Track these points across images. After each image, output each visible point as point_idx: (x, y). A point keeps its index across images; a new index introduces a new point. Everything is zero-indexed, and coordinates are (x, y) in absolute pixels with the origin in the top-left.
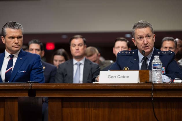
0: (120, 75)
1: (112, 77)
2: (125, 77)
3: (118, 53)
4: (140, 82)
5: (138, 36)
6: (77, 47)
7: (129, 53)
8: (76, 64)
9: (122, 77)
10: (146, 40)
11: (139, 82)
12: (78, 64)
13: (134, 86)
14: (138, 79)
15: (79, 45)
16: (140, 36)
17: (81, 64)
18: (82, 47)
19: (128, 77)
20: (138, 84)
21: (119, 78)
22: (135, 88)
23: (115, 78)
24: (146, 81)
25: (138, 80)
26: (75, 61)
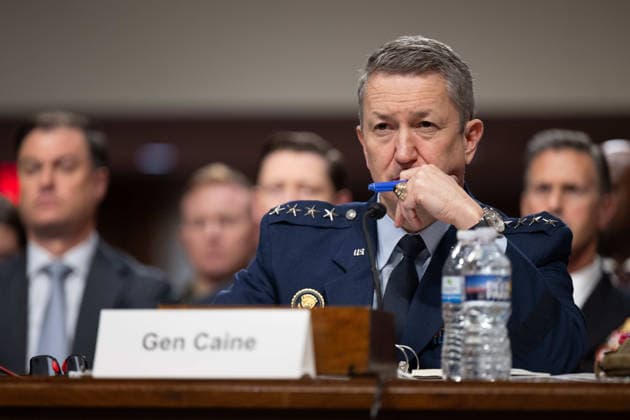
0: (205, 335)
1: (164, 344)
2: (237, 344)
3: (267, 216)
4: (319, 372)
5: (375, 113)
6: (44, 177)
7: (329, 213)
8: (45, 270)
9: (218, 344)
10: (410, 140)
11: (311, 371)
12: (56, 270)
13: (279, 394)
14: (305, 354)
15: (57, 164)
16: (383, 117)
17: (67, 272)
18: (78, 176)
19: (249, 344)
20: (305, 380)
21: (204, 348)
22: (286, 403)
23: (183, 346)
24: (351, 368)
25: (304, 363)
26: (38, 256)
